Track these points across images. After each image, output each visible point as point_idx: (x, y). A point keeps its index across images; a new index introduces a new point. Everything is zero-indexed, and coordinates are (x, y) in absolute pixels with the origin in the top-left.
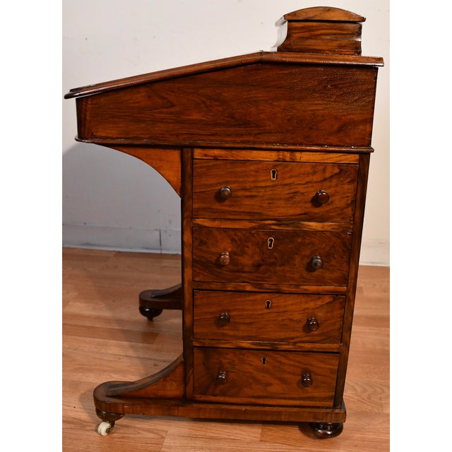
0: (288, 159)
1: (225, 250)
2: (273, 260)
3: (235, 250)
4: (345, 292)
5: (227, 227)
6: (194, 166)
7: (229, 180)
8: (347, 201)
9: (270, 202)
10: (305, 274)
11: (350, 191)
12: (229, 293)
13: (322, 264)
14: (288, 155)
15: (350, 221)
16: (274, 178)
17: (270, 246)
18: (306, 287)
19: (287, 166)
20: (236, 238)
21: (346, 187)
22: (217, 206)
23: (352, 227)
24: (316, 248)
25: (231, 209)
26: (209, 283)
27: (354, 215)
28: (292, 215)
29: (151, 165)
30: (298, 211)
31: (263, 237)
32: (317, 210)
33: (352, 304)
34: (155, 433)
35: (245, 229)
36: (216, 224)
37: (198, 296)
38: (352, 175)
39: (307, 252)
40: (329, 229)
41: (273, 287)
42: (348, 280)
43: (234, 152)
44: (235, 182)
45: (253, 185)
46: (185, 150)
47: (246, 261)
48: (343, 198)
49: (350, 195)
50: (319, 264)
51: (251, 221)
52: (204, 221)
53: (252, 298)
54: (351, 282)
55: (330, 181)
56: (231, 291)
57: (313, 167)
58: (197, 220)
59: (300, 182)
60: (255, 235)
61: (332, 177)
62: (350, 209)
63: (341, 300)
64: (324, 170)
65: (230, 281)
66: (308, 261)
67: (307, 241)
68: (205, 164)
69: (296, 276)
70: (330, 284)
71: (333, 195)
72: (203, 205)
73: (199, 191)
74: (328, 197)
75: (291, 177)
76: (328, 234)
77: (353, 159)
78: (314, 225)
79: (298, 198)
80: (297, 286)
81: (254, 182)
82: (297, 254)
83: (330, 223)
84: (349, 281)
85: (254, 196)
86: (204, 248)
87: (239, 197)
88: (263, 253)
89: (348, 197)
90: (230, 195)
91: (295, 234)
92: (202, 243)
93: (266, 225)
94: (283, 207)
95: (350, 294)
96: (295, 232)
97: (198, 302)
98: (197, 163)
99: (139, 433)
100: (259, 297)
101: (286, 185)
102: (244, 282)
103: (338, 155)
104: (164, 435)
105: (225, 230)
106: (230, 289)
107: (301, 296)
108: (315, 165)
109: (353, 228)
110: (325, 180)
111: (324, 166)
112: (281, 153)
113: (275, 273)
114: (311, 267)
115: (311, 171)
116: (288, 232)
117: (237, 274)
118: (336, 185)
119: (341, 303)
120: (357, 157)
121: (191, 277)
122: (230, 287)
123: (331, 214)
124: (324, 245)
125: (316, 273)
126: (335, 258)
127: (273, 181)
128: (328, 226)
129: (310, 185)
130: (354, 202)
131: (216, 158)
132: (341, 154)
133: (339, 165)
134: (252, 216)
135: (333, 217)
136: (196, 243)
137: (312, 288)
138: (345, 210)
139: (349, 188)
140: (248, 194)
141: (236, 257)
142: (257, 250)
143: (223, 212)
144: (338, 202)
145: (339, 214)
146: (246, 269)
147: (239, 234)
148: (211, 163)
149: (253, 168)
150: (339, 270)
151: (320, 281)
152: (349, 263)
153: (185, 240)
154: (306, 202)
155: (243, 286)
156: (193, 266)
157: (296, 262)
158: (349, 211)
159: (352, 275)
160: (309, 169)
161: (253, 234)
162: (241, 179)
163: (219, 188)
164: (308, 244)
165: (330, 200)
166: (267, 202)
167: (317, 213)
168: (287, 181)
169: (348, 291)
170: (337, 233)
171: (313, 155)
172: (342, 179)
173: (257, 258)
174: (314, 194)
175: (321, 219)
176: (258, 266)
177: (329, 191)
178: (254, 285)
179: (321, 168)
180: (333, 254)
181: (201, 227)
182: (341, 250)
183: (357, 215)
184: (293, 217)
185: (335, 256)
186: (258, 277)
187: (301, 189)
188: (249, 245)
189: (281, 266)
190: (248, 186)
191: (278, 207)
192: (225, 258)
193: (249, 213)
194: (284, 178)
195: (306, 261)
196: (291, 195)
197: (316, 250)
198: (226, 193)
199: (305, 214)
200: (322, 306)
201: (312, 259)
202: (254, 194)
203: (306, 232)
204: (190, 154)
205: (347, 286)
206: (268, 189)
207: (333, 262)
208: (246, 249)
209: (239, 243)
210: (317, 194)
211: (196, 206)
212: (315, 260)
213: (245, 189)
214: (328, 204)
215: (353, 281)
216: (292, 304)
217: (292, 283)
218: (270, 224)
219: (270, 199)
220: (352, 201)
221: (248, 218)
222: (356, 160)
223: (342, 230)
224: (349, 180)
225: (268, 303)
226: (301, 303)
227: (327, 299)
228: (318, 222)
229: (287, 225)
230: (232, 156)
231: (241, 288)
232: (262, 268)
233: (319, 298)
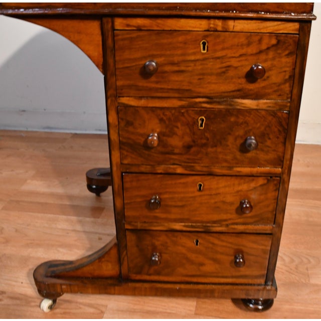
0: (219, 28)
1: (153, 131)
2: (204, 141)
3: (164, 130)
4: (280, 174)
5: (154, 105)
6: (115, 38)
7: (155, 53)
8: (285, 76)
9: (201, 77)
10: (238, 155)
11: (289, 65)
12: (159, 176)
13: (257, 145)
14: (219, 24)
15: (288, 98)
16: (204, 49)
17: (201, 126)
18: (238, 169)
19: (219, 36)
20: (165, 118)
21: (284, 60)
22: (143, 83)
23: (289, 104)
24: (250, 128)
25: (158, 86)
26: (138, 165)
27: (291, 92)
28: (224, 92)
29: (69, 38)
30: (231, 87)
31: (193, 116)
32: (251, 87)
33: (286, 186)
34: (96, 308)
35: (174, 108)
36: (142, 103)
37: (127, 178)
38: (291, 48)
39: (241, 132)
40: (264, 107)
41: (205, 169)
42: (283, 162)
43: (159, 21)
44: (161, 56)
45: (180, 58)
46: (105, 20)
47: (176, 142)
48: (280, 73)
49: (287, 69)
50: (253, 145)
51: (180, 99)
52: (129, 100)
53: (183, 180)
54: (286, 163)
55: (267, 54)
56: (161, 174)
57: (247, 38)
58: (121, 98)
59: (234, 55)
60: (185, 114)
61: (268, 48)
62: (287, 85)
63: (275, 182)
64: (260, 41)
65: (159, 163)
66: (242, 141)
67: (241, 121)
68: (128, 36)
69: (229, 157)
70: (264, 166)
71: (270, 69)
72: (127, 83)
73: (122, 66)
74: (263, 71)
75: (223, 49)
76: (263, 113)
77: (293, 28)
78: (248, 103)
79: (231, 73)
80: (230, 168)
81: (183, 55)
82: (230, 134)
83: (265, 101)
84: (285, 162)
85: (182, 72)
86: (131, 129)
87: (166, 72)
88: (194, 134)
89: (285, 71)
90: (156, 70)
91: (229, 113)
92: (129, 123)
93: (196, 103)
94: (214, 83)
95: (285, 176)
96: (227, 110)
97: (127, 185)
98: (118, 35)
99: (80, 308)
100: (191, 179)
101: (218, 58)
102: (174, 164)
103: (276, 23)
104: (103, 309)
105: (153, 109)
106: (159, 171)
107: (233, 178)
108: (250, 35)
109: (290, 107)
110: (261, 52)
111: (260, 36)
112: (212, 21)
113: (207, 154)
114: (244, 148)
115: (245, 42)
116: (220, 111)
117: (167, 156)
118: (274, 59)
119: (276, 185)
120: (296, 26)
121: (119, 160)
122: (160, 169)
123: (267, 91)
124: (259, 125)
125: (249, 155)
126: (270, 139)
127: (203, 54)
128: (263, 103)
129: (243, 58)
130: (292, 77)
131: (139, 29)
132: (279, 23)
133: (277, 35)
134: (182, 93)
135: (269, 94)
136: (123, 124)
137: (246, 170)
138: (283, 87)
139: (286, 62)
140: (176, 68)
141: (165, 138)
142: (188, 131)
143: (151, 89)
144: (275, 77)
145: (275, 91)
146: (177, 151)
147: (168, 113)
148: (134, 35)
149: (180, 39)
150: (274, 150)
151: (254, 163)
152: (285, 143)
153: (111, 121)
154: (239, 78)
155: (174, 169)
156: (120, 148)
157: (229, 143)
158: (286, 87)
159: (288, 156)
160: (243, 40)
161: (183, 113)
162: (168, 52)
163: (143, 62)
164: (242, 124)
165: (267, 75)
166: (197, 77)
167: (251, 90)
168: (219, 54)
169: (283, 173)
170: (273, 112)
171: (247, 24)
172: (279, 51)
173: (187, 139)
174: (248, 68)
175: (256, 96)
176: (188, 147)
177: (266, 65)
178: (185, 168)
179: (257, 38)
180: (268, 134)
181: (127, 107)
182: (276, 130)
183: (295, 91)
184: (226, 94)
185: (271, 136)
186: (188, 159)
187: (234, 62)
188: (179, 125)
189: (212, 147)
190: (176, 59)
191: (209, 83)
192: (153, 140)
193: (178, 90)
194: (215, 51)
195: (240, 142)
196: (224, 70)
197: (251, 130)
198: (151, 68)
199: (239, 90)
200: (255, 188)
201: (246, 140)
202: (183, 68)
203: (239, 110)
204: (110, 25)
205: (282, 168)
206: (198, 63)
207: (268, 143)
208: (176, 129)
209: (167, 122)
210: (252, 68)
211: (120, 83)
212: (249, 141)
213: (173, 64)
214: (264, 80)
215: (288, 162)
216: (225, 187)
217: (225, 164)
218: (200, 102)
219: (200, 74)
220: (290, 77)
221: (177, 95)
222: (296, 30)
223: (278, 108)
224: (287, 52)
225: (200, 185)
226: (234, 185)
227: (261, 181)
228: (252, 99)
229: (219, 103)
230: (158, 26)
231: (171, 171)
232: (193, 149)
233: (253, 180)
